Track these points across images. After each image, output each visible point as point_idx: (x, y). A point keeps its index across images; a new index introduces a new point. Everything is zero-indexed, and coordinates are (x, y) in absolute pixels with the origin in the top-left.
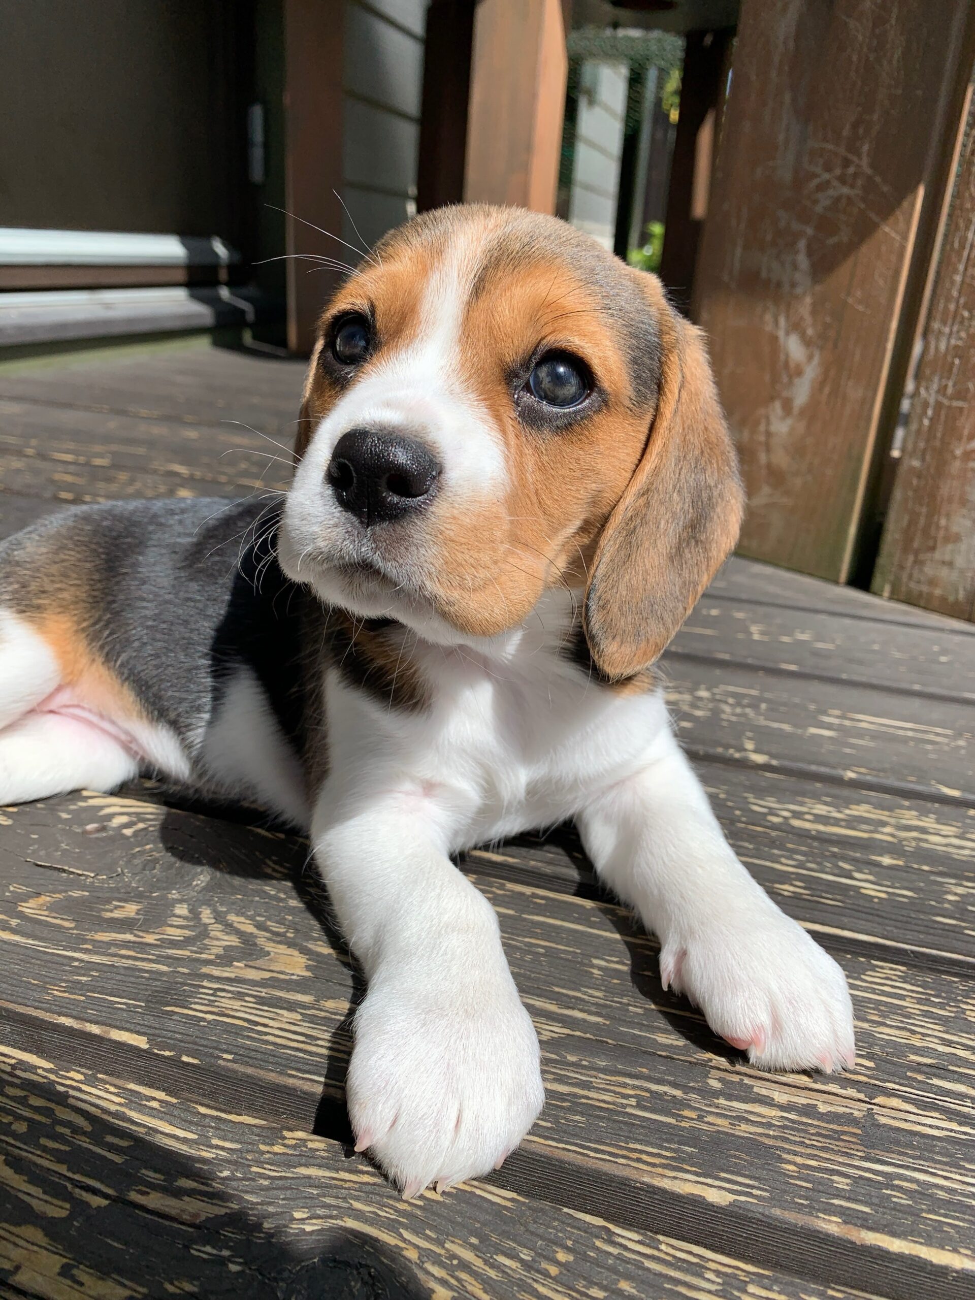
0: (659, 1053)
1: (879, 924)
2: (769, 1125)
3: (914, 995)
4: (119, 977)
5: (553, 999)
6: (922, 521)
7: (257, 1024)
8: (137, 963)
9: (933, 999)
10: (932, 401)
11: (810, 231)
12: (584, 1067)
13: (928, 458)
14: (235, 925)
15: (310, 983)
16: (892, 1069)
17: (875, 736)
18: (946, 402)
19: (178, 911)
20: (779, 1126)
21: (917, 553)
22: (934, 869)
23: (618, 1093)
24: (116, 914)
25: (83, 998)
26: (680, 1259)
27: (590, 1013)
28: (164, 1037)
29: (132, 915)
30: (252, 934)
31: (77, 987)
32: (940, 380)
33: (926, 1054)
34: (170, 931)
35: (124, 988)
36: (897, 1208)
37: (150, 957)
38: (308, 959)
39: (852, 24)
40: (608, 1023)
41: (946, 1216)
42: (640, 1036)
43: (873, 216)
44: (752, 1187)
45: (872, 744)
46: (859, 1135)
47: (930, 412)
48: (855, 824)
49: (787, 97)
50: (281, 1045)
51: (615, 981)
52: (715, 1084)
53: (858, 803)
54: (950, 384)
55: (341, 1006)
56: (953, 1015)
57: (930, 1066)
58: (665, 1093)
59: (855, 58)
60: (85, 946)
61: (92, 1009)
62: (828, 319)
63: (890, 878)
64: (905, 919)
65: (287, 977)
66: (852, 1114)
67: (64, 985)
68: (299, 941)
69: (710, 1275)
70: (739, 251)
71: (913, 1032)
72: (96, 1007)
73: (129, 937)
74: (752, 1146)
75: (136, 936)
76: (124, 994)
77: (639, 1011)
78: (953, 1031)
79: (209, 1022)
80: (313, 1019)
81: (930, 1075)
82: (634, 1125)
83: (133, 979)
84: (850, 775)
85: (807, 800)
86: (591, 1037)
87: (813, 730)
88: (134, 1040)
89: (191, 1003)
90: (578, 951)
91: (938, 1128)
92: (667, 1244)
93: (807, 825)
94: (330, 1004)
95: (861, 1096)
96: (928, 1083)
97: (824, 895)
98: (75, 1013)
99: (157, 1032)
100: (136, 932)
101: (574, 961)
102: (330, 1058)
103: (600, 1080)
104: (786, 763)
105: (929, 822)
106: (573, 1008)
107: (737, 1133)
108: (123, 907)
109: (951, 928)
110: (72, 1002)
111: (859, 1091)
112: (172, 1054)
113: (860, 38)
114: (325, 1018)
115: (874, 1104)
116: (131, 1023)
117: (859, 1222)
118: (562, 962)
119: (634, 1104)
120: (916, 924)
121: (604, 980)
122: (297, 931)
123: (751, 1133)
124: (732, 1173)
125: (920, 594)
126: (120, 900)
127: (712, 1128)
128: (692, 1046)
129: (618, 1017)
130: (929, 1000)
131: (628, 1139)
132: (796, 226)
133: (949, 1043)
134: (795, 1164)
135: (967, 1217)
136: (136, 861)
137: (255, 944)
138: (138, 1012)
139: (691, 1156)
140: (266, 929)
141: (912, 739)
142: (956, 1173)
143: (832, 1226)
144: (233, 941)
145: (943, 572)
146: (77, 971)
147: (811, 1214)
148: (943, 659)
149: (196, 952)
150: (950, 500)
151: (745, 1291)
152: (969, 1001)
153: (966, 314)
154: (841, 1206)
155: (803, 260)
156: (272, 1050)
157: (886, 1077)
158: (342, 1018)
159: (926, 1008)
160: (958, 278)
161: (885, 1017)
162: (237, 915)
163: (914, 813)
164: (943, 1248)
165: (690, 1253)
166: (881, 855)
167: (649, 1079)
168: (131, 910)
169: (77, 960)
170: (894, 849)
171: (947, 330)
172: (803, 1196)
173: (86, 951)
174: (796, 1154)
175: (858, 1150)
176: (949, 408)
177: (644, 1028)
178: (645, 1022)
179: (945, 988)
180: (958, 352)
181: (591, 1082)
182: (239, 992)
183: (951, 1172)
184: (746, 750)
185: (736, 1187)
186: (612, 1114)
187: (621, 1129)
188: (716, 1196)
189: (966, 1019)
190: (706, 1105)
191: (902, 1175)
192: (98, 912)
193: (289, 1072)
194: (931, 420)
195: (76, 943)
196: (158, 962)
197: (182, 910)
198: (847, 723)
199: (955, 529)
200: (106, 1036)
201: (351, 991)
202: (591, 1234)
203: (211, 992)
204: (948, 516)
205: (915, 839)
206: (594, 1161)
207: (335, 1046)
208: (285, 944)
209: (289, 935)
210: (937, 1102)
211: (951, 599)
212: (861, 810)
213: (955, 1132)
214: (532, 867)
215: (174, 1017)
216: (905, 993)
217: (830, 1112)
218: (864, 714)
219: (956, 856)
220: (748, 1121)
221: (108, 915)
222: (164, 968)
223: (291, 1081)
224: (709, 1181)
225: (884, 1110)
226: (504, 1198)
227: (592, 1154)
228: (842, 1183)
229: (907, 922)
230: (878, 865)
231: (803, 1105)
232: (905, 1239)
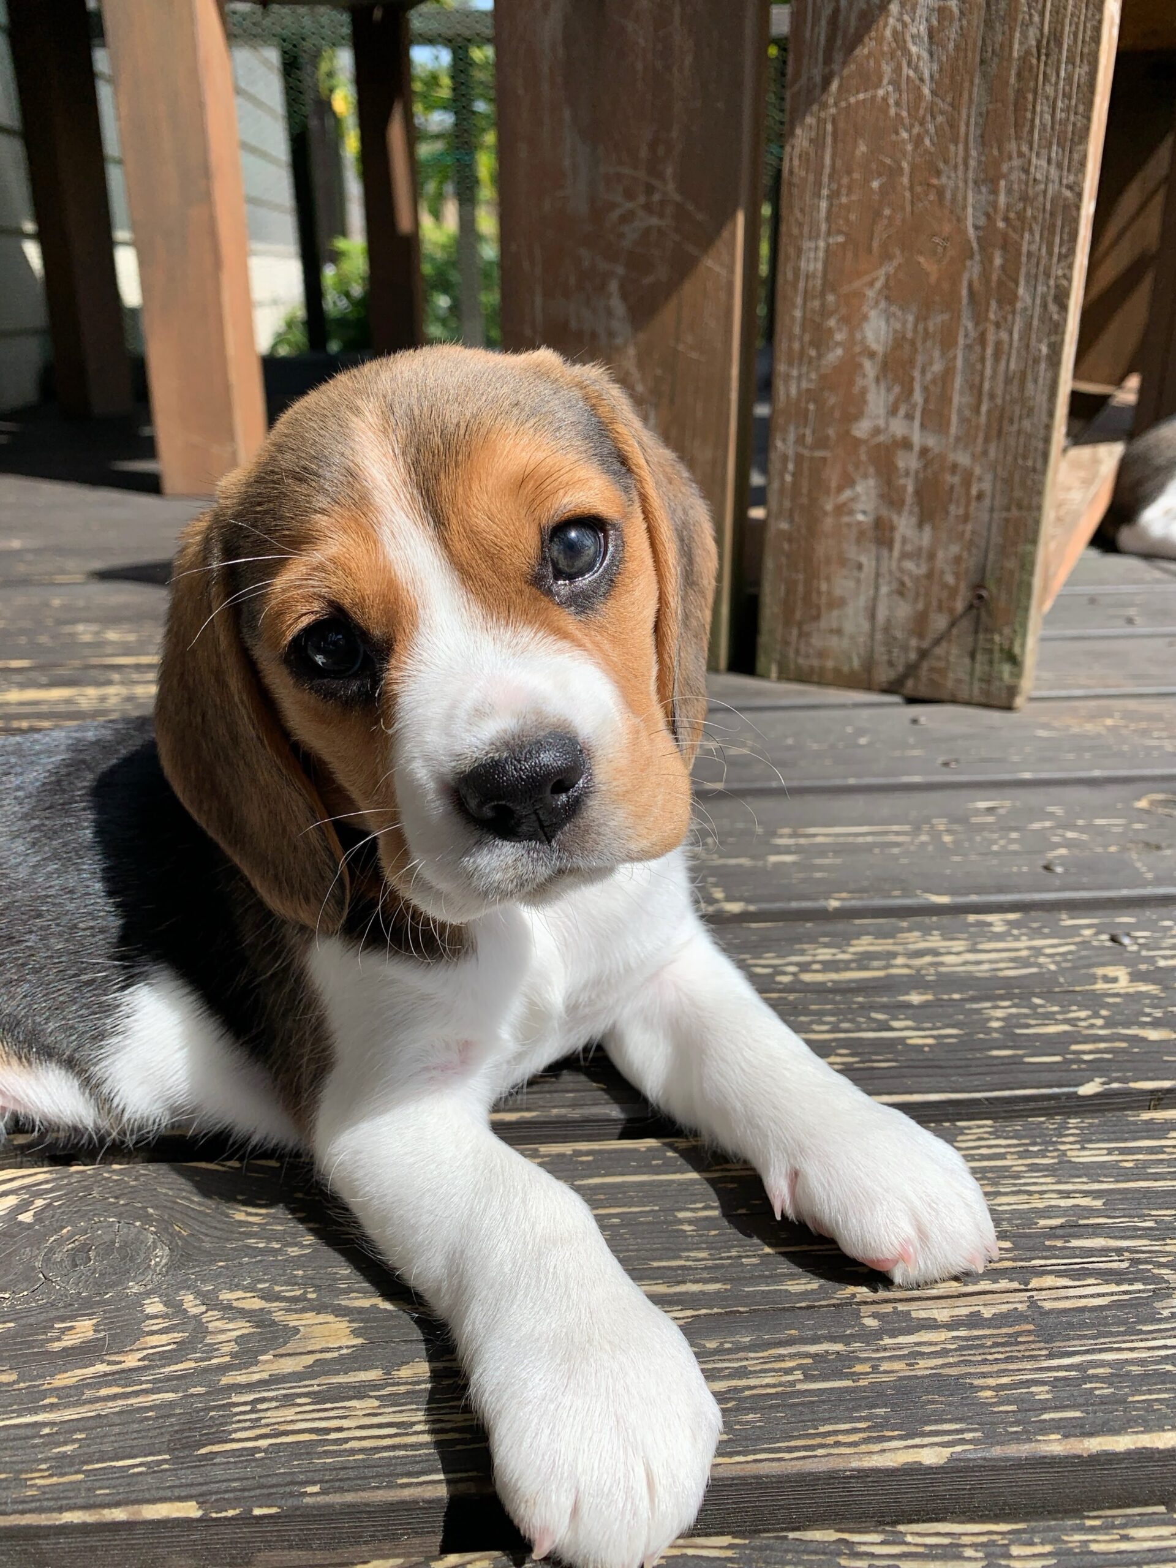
0: (798, 1305)
1: (942, 1076)
2: (945, 1353)
3: (1013, 1150)
4: (117, 1429)
5: (657, 1279)
6: (801, 588)
7: (328, 1431)
8: (130, 1402)
9: (1031, 1149)
10: (791, 452)
11: (620, 270)
12: (729, 1351)
13: (797, 518)
14: (235, 1304)
15: (367, 1353)
16: (1030, 1243)
17: (839, 849)
18: (806, 453)
19: (150, 1310)
20: (955, 1350)
21: (800, 625)
22: (964, 996)
23: (780, 1370)
24: (68, 1341)
25: (81, 1477)
26: (931, 1546)
27: (705, 1281)
28: (217, 1493)
29: (90, 1335)
30: (262, 1309)
31: (62, 1465)
32: (797, 428)
33: (1052, 1214)
34: (154, 1340)
35: (130, 1443)
36: (1104, 1401)
37: (144, 1386)
38: (349, 1322)
39: (630, 26)
40: (729, 1287)
41: (1150, 1392)
42: (769, 1291)
43: (690, 248)
44: (961, 1431)
45: (838, 861)
46: (1033, 1330)
47: (791, 466)
48: (866, 962)
49: (567, 114)
50: (372, 1449)
51: (713, 1233)
52: (871, 1323)
53: (858, 936)
54: (808, 432)
55: (420, 1371)
56: (1056, 1161)
57: (1062, 1226)
58: (827, 1352)
59: (639, 66)
60: (47, 1401)
61: (101, 1488)
62: (659, 372)
63: (929, 1018)
64: (963, 1063)
65: (336, 1354)
66: (1016, 1309)
67: (43, 1466)
68: (326, 1300)
69: (969, 1552)
70: (539, 301)
71: (1030, 1193)
72: (106, 1483)
73: (102, 1368)
74: (939, 1383)
75: (109, 1363)
76: (135, 1451)
77: (754, 1261)
78: (1064, 1180)
79: (265, 1451)
80: (393, 1400)
81: (1066, 1237)
82: (813, 1402)
83: (136, 1426)
84: (834, 904)
85: (806, 946)
86: (720, 1310)
87: (773, 859)
88: (178, 1510)
89: (230, 1433)
90: (657, 1208)
91: (1099, 1295)
92: (912, 1533)
93: (819, 977)
94: (405, 1372)
95: (1015, 1285)
96: (1069, 1248)
97: (874, 1057)
98: (80, 1501)
99: (204, 1488)
100: (107, 1358)
101: (658, 1223)
102: (438, 1444)
103: (752, 1360)
104: (765, 906)
105: (935, 941)
106: (684, 1282)
107: (919, 1373)
108: (72, 1328)
109: (1010, 1061)
110: (69, 1487)
111: (1011, 1280)
112: (237, 1511)
113: (641, 41)
114: (408, 1393)
115: (1031, 1290)
116: (164, 1489)
117: (1078, 1431)
118: (646, 1227)
119: (801, 1377)
120: (977, 1066)
121: (701, 1236)
122: (318, 1288)
123: (932, 1368)
124: (936, 1422)
125: (812, 669)
126: (63, 1319)
127: (891, 1378)
128: (829, 1284)
129: (735, 1276)
130: (1028, 1151)
131: (816, 1422)
132: (603, 266)
133: (1067, 1194)
134: (989, 1388)
135: (1168, 1386)
136: (58, 1257)
137: (274, 1323)
138: (166, 1470)
139: (886, 1418)
140: (278, 1298)
141: (875, 845)
142: (1137, 1340)
143: (1054, 1446)
144: (242, 1327)
145: (834, 642)
146: (52, 1441)
147: (1030, 1441)
148: (863, 741)
149: (202, 1360)
150: (828, 561)
151: (1010, 1557)
152: (1064, 1139)
153: (813, 353)
154: (1053, 1420)
155: (618, 306)
156: (363, 1460)
157: (1029, 1254)
158: (429, 1386)
159: (1029, 1161)
160: (798, 314)
161: (996, 1184)
162: (232, 1291)
163: (917, 934)
164: (1164, 1430)
165: (938, 1534)
166: (907, 994)
167: (803, 1341)
168: (84, 1329)
169: (44, 1424)
170: (917, 982)
171: (795, 373)
172: (1013, 1422)
173: (52, 1407)
174: (984, 1375)
175: (1040, 1349)
176: (812, 459)
177: (769, 1280)
178: (767, 1273)
179: (1036, 1132)
180: (812, 395)
181: (745, 1367)
182: (285, 1396)
183: (1132, 1341)
184: (717, 901)
185: (946, 1438)
186: (785, 1399)
187: (801, 1413)
188: (931, 1456)
189: (1070, 1162)
190: (873, 1351)
191: (1091, 1361)
192: (42, 1346)
193: (400, 1481)
194: (794, 475)
195: (32, 1401)
196: (159, 1391)
197: (154, 1306)
198: (802, 841)
199: (838, 592)
200: (139, 1518)
201: (423, 1346)
202: (831, 1553)
203: (248, 1408)
204: (828, 579)
205: (932, 964)
206: (793, 1463)
207: (437, 1426)
208: (313, 1310)
209: (309, 1296)
210: (1086, 1266)
211: (846, 669)
212: (864, 944)
213: (1116, 1294)
214: (556, 1116)
215: (217, 1460)
216: (1003, 1150)
217: (995, 1314)
218: (814, 826)
219: (979, 975)
220: (922, 1354)
221: (57, 1346)
222: (170, 1396)
223: (406, 1494)
224: (917, 1441)
225: (1044, 1293)
226: (721, 1548)
227: (787, 1456)
228: (1042, 1393)
229: (967, 1066)
230: (909, 1006)
231: (967, 1316)
232: (1127, 1433)
